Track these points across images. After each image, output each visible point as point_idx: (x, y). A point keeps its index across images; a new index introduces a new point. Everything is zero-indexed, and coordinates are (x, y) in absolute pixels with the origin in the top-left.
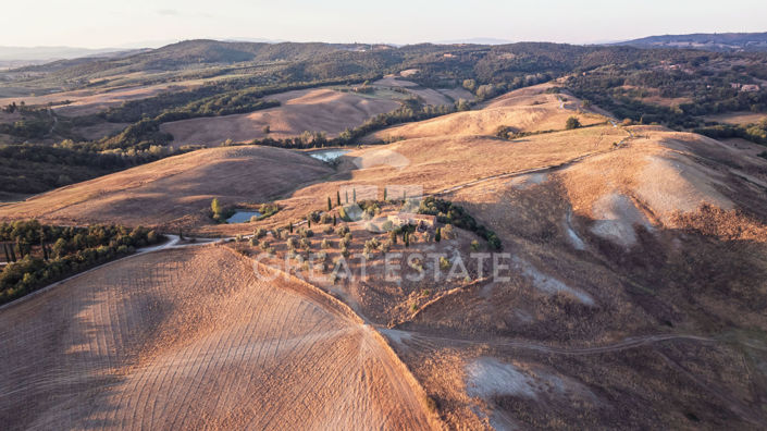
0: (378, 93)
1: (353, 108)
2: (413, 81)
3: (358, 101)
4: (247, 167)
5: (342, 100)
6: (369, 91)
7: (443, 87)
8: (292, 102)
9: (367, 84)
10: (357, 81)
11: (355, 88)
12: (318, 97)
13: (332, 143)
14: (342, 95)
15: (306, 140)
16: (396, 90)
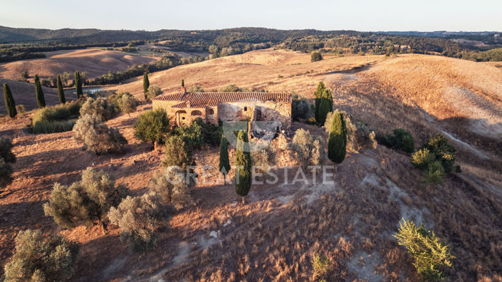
0: (140, 52)
1: (119, 61)
3: (122, 56)
5: (109, 55)
9: (130, 46)
10: (122, 45)
11: (121, 48)
12: (85, 53)
13: (93, 83)
14: (107, 52)
15: (66, 81)
16: (156, 51)
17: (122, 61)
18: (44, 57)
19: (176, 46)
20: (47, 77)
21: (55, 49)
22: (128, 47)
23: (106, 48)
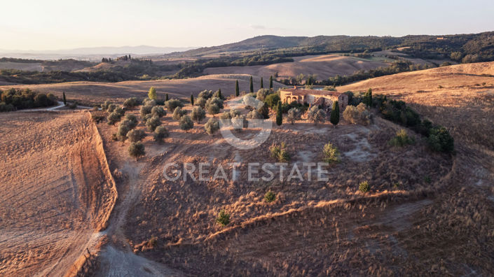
0: (374, 58)
1: (350, 66)
2: (406, 53)
3: (355, 62)
4: (228, 84)
5: (343, 60)
6: (366, 57)
7: (432, 58)
8: (303, 61)
9: (367, 52)
10: (359, 51)
11: (356, 54)
12: (324, 58)
13: (321, 84)
14: (343, 57)
15: (301, 81)
16: (390, 58)
17: (353, 66)
18: (292, 61)
19: (414, 53)
20: (288, 77)
21: (303, 55)
22: (363, 54)
23: (344, 54)
